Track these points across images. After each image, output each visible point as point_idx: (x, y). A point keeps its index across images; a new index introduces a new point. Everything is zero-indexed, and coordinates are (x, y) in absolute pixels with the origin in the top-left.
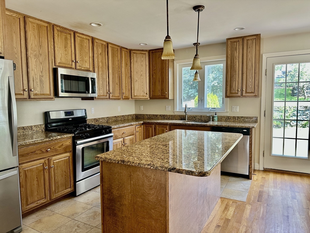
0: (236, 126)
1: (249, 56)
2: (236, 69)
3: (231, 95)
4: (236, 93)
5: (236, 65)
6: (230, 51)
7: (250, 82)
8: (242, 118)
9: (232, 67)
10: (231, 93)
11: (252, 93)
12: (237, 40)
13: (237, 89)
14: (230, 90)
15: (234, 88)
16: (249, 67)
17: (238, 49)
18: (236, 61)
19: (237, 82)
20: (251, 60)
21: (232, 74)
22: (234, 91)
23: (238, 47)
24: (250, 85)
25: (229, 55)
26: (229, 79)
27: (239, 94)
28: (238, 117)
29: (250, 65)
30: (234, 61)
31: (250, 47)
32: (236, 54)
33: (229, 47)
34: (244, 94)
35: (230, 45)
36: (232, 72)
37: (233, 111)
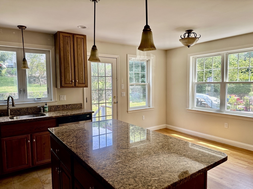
0: (80, 114)
1: (79, 52)
2: (69, 61)
3: (66, 85)
4: (70, 84)
5: (69, 58)
6: (62, 44)
7: (81, 74)
8: (70, 106)
9: (65, 59)
10: (65, 83)
11: (83, 83)
12: (68, 35)
13: (71, 80)
14: (65, 80)
15: (68, 79)
16: (80, 62)
17: (69, 44)
18: (68, 55)
19: (70, 74)
20: (81, 55)
21: (65, 66)
22: (68, 81)
23: (69, 42)
24: (82, 77)
25: (62, 47)
26: (63, 70)
27: (73, 84)
28: (66, 105)
29: (80, 60)
30: (66, 54)
31: (79, 45)
32: (68, 48)
33: (61, 39)
34: (77, 85)
35: (62, 38)
36: (65, 64)
37: (61, 100)
